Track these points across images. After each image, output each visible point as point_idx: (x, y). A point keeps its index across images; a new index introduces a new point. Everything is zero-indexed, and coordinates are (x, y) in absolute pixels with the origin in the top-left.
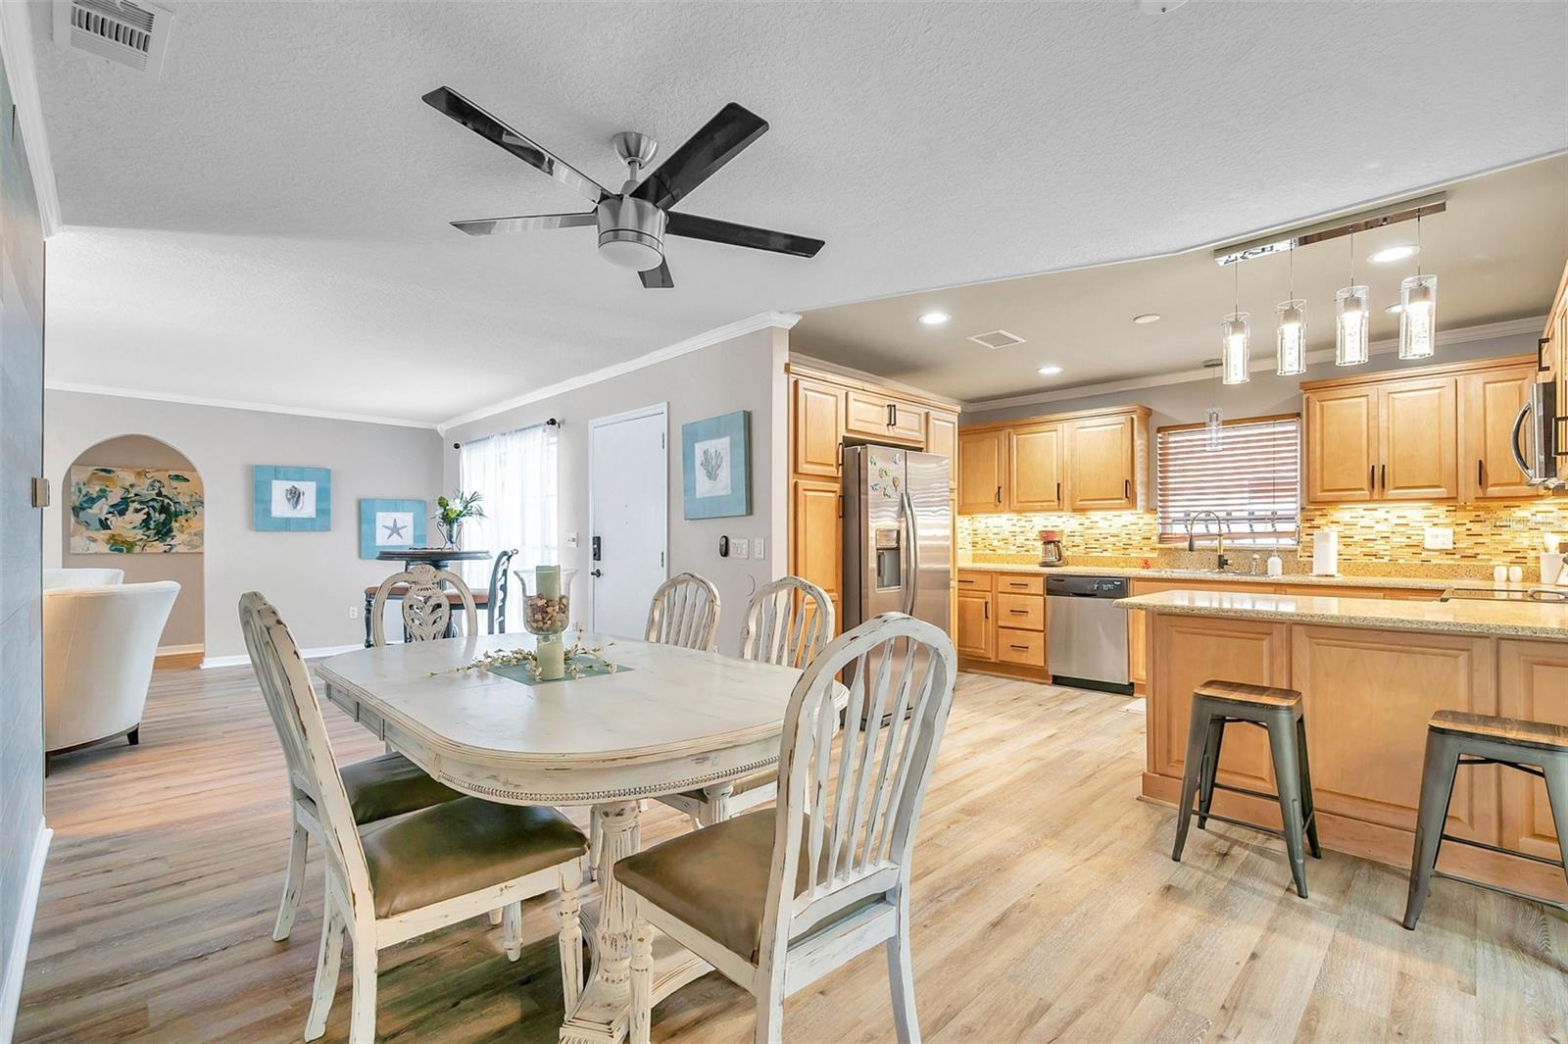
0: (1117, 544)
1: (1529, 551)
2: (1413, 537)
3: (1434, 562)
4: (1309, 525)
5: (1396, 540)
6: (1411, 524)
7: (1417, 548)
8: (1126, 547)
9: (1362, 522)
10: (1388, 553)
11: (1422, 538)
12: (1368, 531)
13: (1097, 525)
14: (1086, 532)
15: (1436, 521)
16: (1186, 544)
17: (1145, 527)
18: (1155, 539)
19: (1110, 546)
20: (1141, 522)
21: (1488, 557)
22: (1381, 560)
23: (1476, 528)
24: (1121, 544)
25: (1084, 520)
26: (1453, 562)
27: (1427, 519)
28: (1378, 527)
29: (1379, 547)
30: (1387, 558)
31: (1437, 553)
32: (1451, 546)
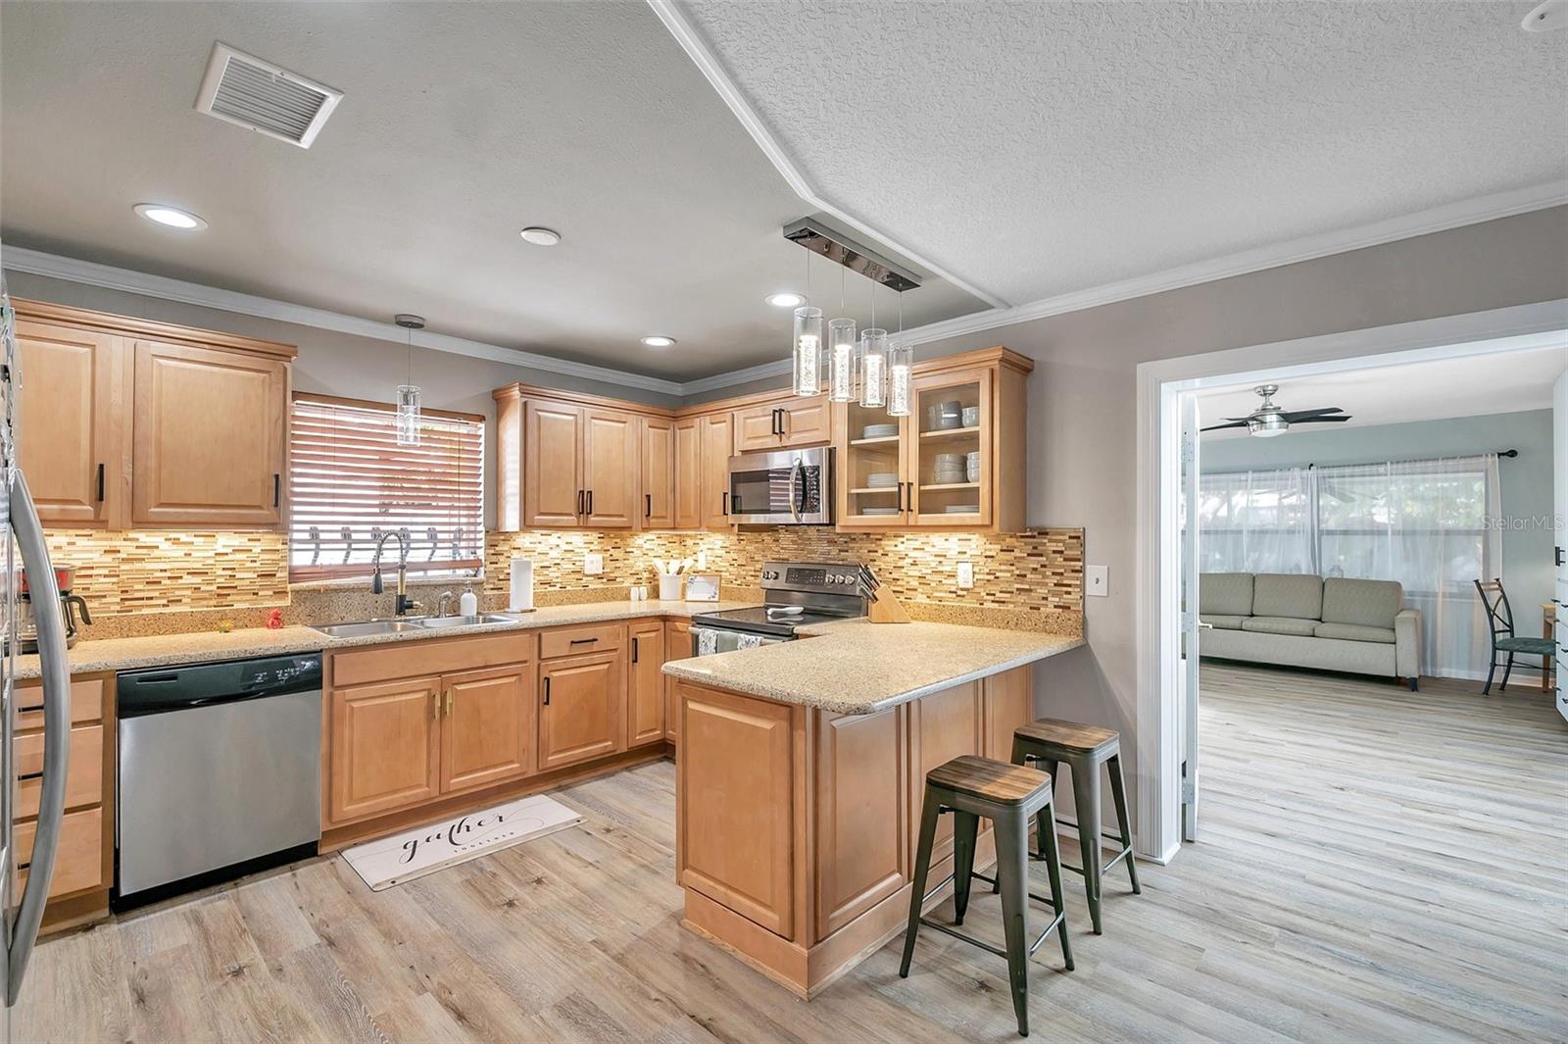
0: (203, 588)
1: (644, 573)
2: (577, 563)
3: (591, 587)
4: (493, 552)
5: (565, 566)
6: (576, 551)
7: (579, 572)
8: (223, 593)
9: (540, 548)
10: (559, 580)
11: (582, 563)
12: (542, 556)
13: (156, 553)
14: (124, 567)
15: (592, 547)
16: (370, 579)
17: (262, 556)
18: (283, 575)
19: (189, 593)
20: (257, 548)
21: (621, 579)
22: (552, 589)
23: (617, 554)
24: (214, 587)
25: (117, 543)
26: (602, 586)
27: (586, 545)
28: (554, 554)
29: (553, 574)
30: (559, 585)
31: (592, 578)
32: (600, 572)
